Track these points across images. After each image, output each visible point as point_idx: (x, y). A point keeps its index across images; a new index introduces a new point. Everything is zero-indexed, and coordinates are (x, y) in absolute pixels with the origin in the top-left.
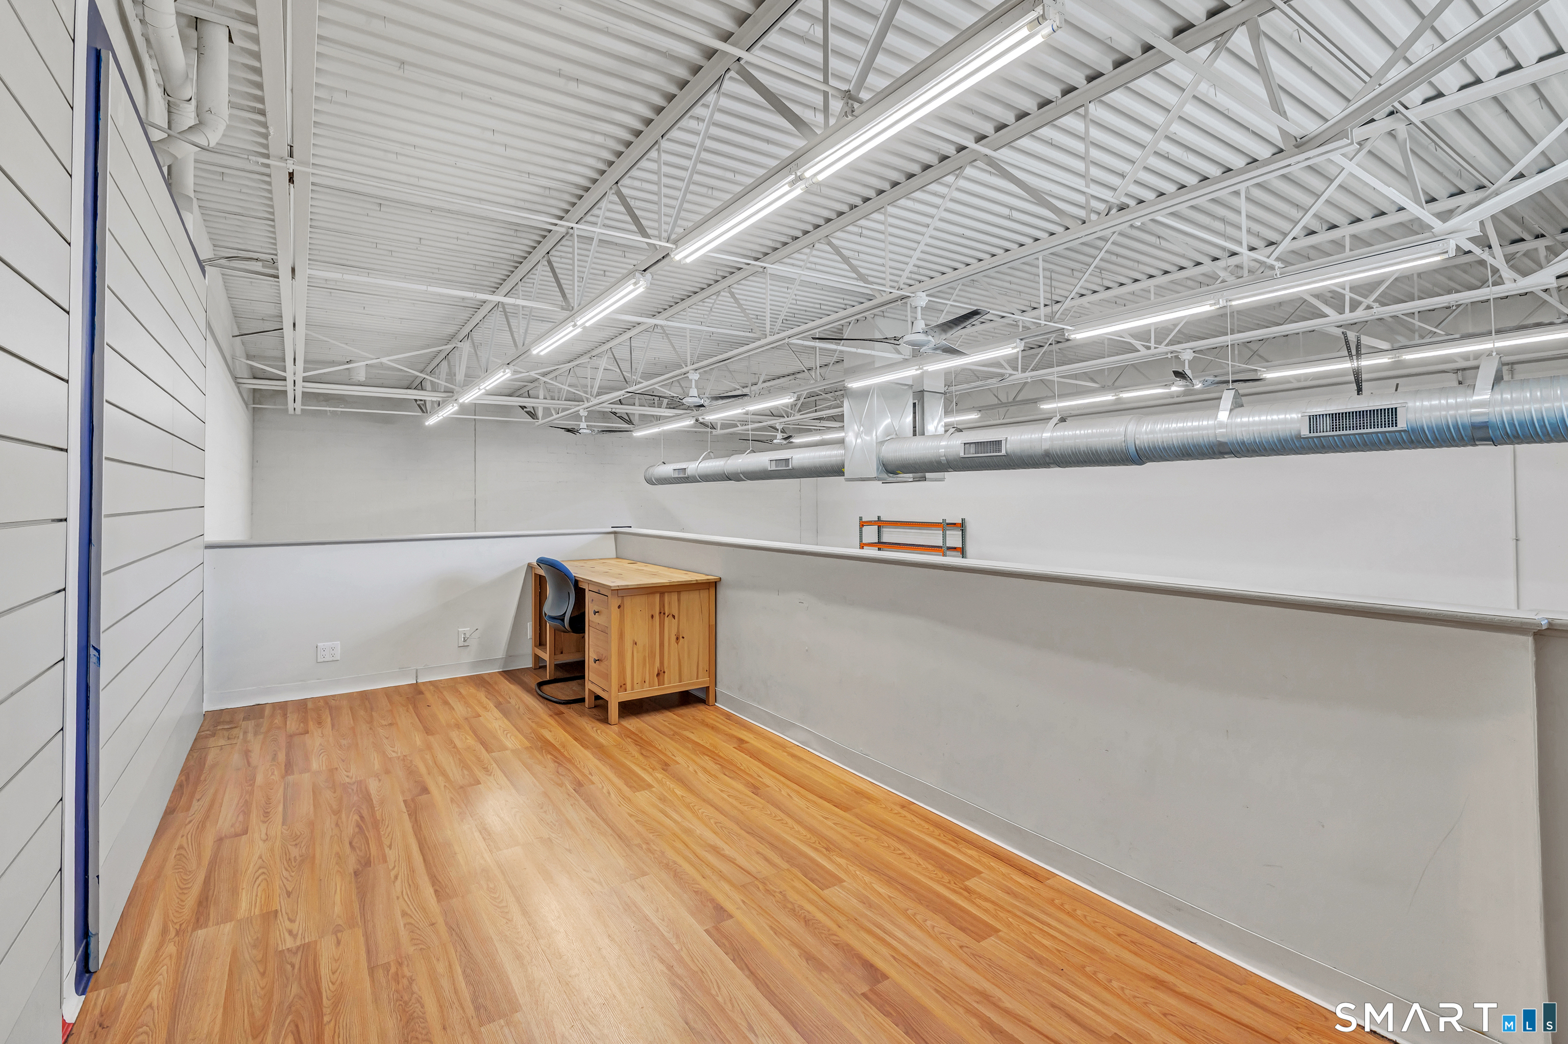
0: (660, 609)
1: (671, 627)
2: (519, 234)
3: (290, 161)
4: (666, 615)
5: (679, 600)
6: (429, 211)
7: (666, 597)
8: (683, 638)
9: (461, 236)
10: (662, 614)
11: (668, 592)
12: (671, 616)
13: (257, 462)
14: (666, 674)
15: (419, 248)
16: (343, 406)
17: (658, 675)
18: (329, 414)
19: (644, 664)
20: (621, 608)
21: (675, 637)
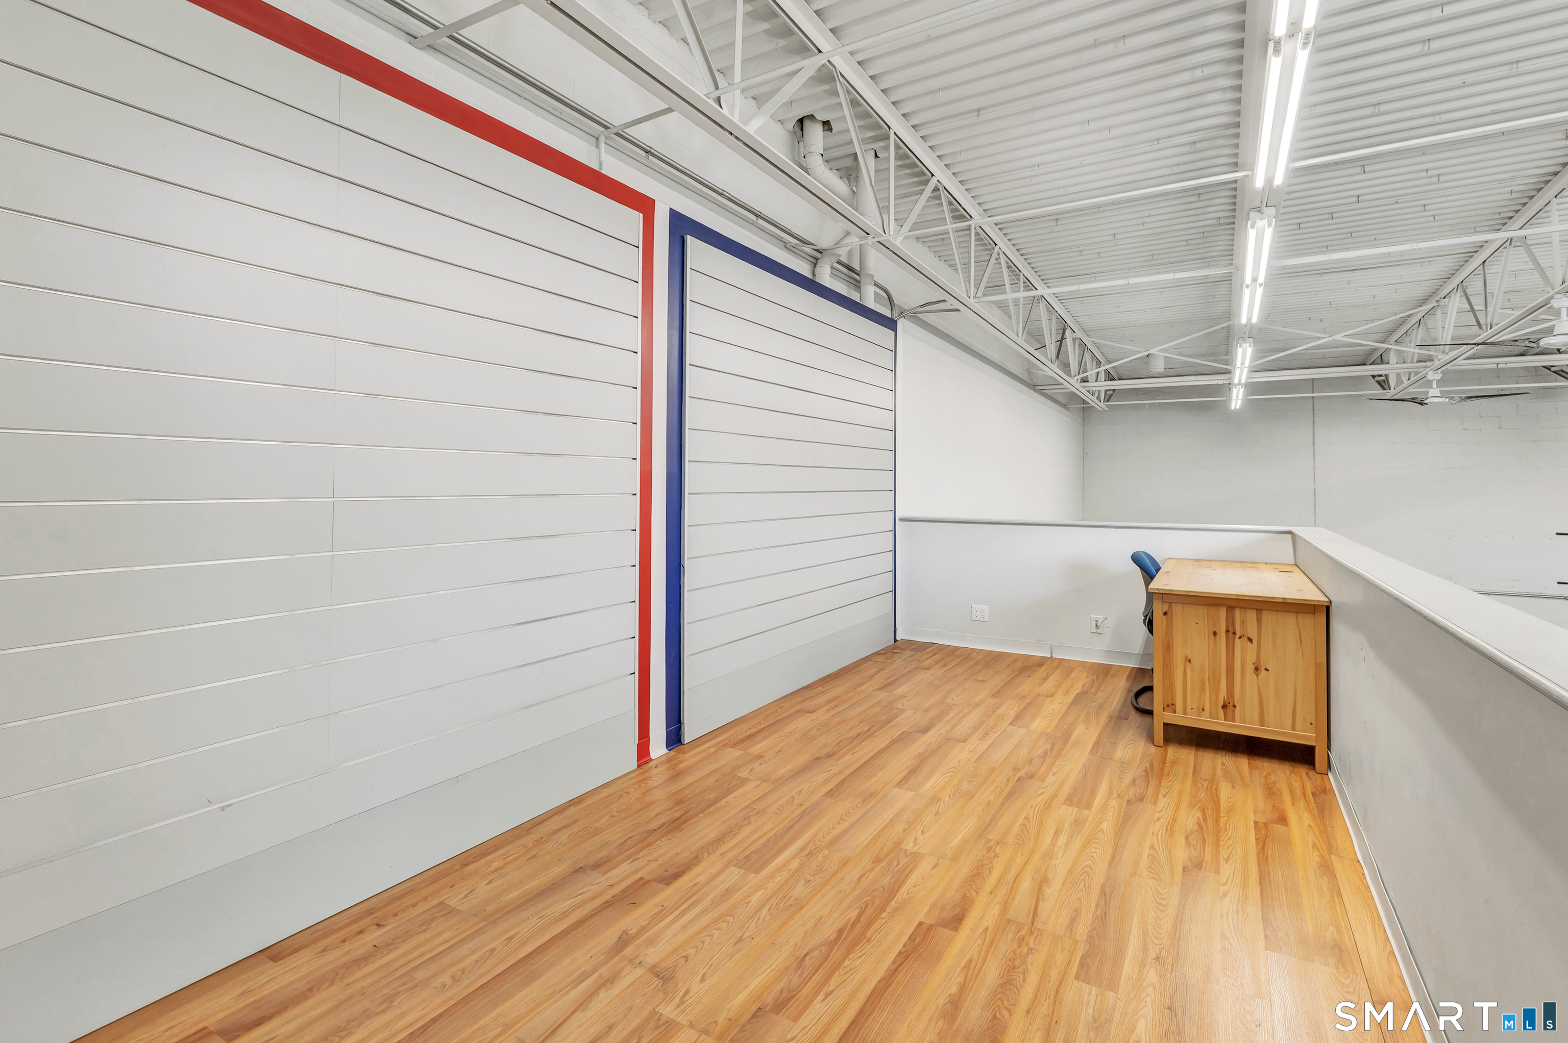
0: (1227, 626)
1: (1244, 654)
2: (1202, 197)
3: (870, 237)
4: (1238, 635)
5: (1259, 620)
6: (1097, 210)
7: (1238, 613)
8: (1267, 670)
9: (1147, 220)
10: (1231, 633)
11: (1241, 608)
12: (1245, 639)
13: (1087, 454)
14: (1237, 709)
15: (1118, 244)
16: (1160, 397)
17: (1224, 707)
18: (1147, 406)
19: (1203, 689)
20: (1169, 615)
21: (1253, 667)
